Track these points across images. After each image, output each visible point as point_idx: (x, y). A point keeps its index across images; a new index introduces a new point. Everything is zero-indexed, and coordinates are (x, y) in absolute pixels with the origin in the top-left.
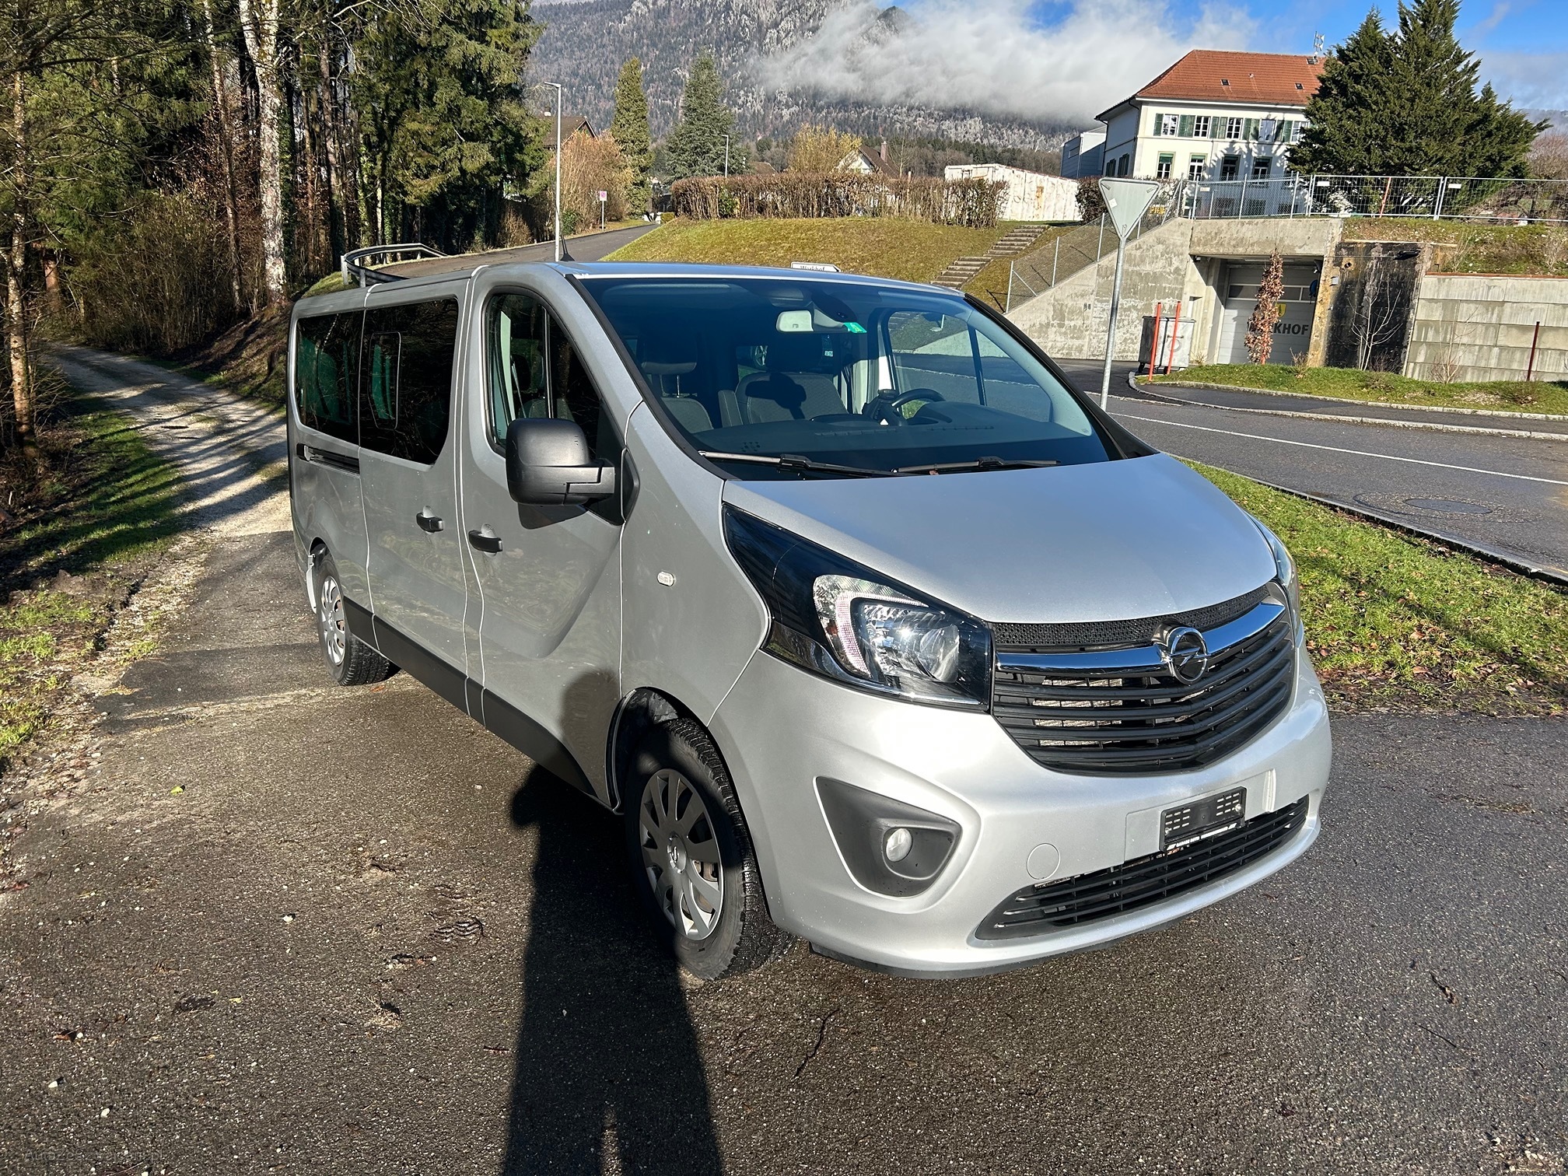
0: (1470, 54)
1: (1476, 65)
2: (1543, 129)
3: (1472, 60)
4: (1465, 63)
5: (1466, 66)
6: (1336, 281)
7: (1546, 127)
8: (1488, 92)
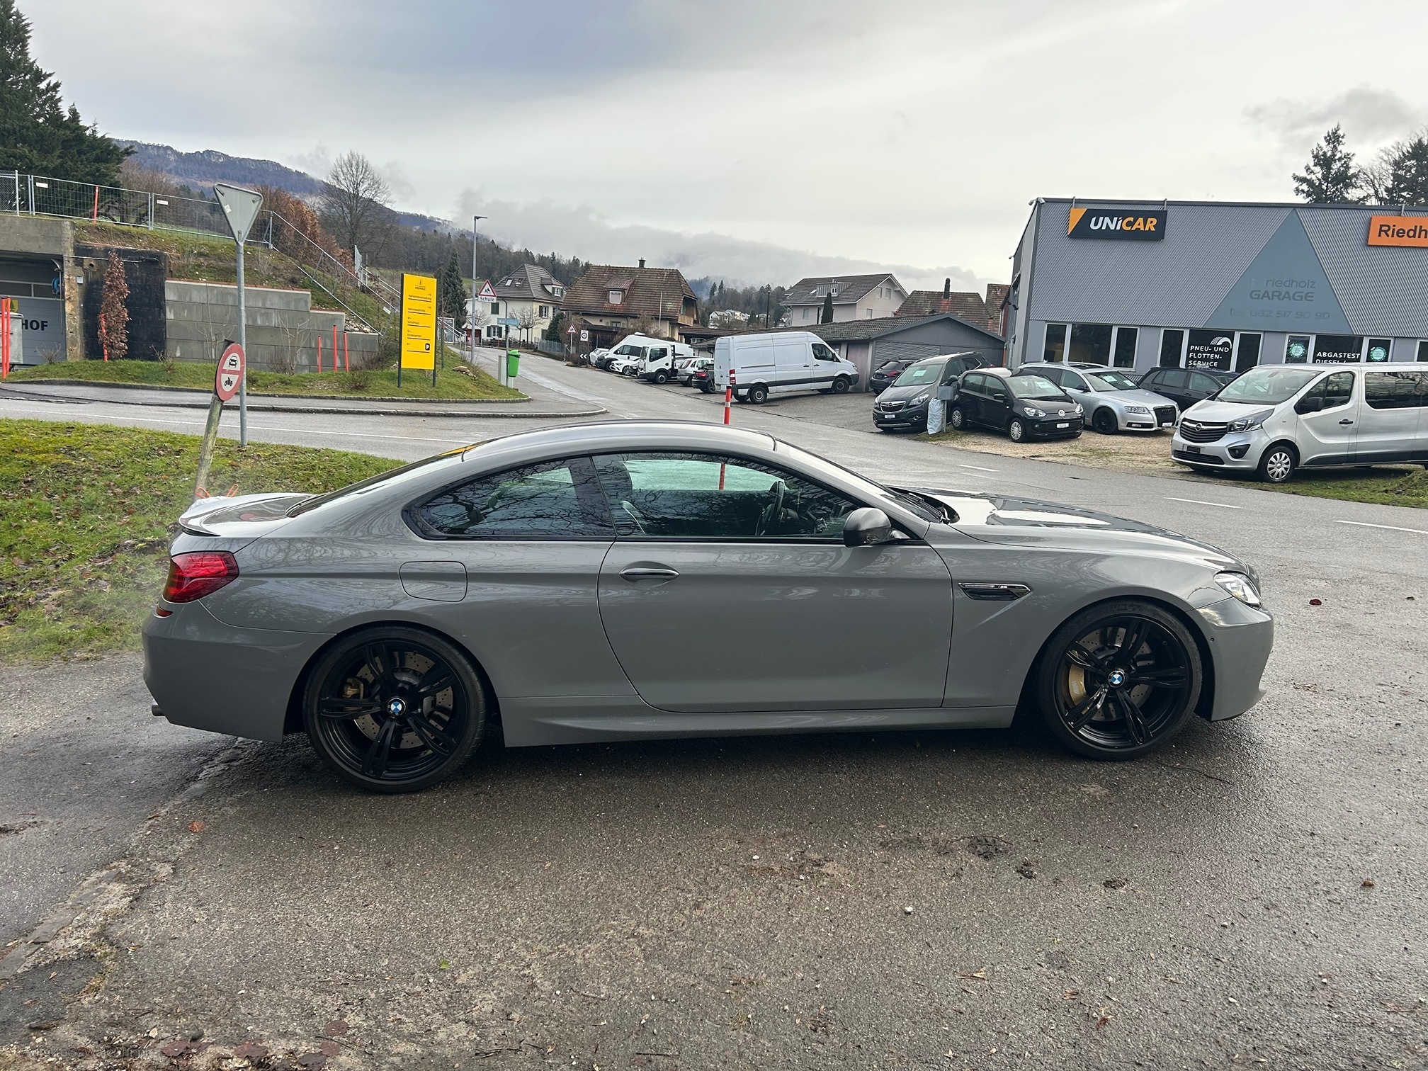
0: (50, 75)
1: (57, 85)
2: (129, 154)
3: (53, 80)
4: (47, 81)
5: (49, 84)
6: (81, 281)
7: (133, 152)
8: (74, 113)
